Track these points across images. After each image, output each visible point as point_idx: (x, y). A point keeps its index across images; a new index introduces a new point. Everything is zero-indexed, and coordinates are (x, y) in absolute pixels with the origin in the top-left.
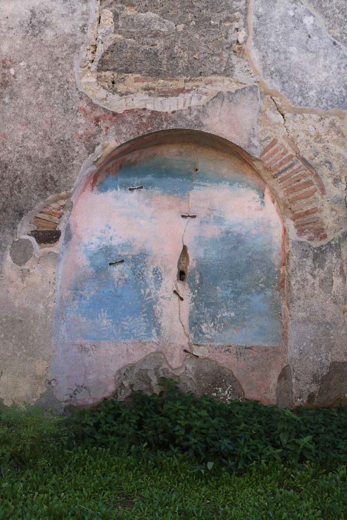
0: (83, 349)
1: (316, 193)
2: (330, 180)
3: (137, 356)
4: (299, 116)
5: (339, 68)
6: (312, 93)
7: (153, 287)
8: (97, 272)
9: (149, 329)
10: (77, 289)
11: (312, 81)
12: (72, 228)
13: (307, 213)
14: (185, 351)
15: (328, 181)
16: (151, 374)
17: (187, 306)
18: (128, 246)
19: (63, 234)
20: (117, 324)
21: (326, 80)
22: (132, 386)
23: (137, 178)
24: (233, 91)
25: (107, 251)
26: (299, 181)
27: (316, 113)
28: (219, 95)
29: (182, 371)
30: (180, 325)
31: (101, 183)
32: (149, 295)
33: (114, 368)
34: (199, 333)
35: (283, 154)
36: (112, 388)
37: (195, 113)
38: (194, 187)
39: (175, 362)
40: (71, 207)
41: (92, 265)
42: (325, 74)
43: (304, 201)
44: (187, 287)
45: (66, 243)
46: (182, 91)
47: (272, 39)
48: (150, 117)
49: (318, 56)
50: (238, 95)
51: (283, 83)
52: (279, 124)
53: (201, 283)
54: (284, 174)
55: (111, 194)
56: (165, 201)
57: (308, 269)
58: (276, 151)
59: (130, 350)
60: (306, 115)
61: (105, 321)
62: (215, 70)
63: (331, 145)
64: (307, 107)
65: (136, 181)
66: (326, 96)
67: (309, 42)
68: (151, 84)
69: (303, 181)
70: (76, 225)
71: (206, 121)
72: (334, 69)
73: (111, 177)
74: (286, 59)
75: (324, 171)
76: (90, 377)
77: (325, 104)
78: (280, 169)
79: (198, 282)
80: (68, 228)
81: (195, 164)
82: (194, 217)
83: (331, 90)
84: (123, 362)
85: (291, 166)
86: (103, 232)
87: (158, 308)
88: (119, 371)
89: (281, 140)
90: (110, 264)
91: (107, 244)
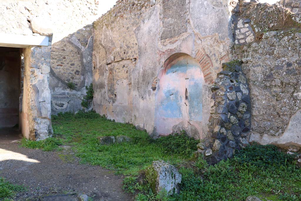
0: (164, 119)
1: (210, 67)
2: (215, 61)
3: (177, 123)
4: (205, 39)
5: (215, 17)
6: (208, 30)
7: (180, 102)
8: (167, 98)
9: (180, 115)
10: (162, 103)
11: (207, 25)
12: (160, 86)
13: (208, 74)
14: (188, 122)
15: (214, 61)
16: (181, 128)
17: (188, 107)
18: (174, 89)
19: (157, 88)
20: (172, 113)
21: (211, 23)
22: (177, 132)
23: (175, 69)
24: (186, 37)
25: (169, 91)
26: (206, 63)
27: (210, 37)
28: (183, 40)
29: (188, 128)
30: (186, 114)
31: (167, 72)
32: (179, 104)
33: (172, 126)
34: (191, 116)
35: (201, 55)
36: (171, 132)
37: (179, 47)
38: (188, 69)
39: (186, 125)
40: (159, 80)
41: (166, 96)
42: (211, 21)
43: (207, 70)
44: (188, 102)
45: (158, 90)
46: (176, 41)
47: (196, 15)
48: (170, 51)
49: (209, 15)
50: (188, 38)
51: (199, 29)
52: (200, 44)
53: (191, 100)
54: (202, 62)
55: (169, 74)
56: (182, 75)
57: (207, 95)
58: (199, 54)
59: (176, 121)
60: (207, 39)
61: (169, 112)
62: (183, 31)
63: (215, 47)
64: (206, 36)
65: (175, 70)
66: (212, 29)
67: (206, 11)
68: (171, 41)
69: (207, 63)
70: (161, 85)
71: (181, 49)
72: (213, 18)
73: (169, 69)
74: (200, 20)
75: (213, 58)
76: (166, 128)
77: (211, 33)
78: (201, 60)
79: (190, 100)
80: (158, 86)
81: (187, 61)
82: (188, 79)
83: (213, 27)
84: (174, 124)
85: (203, 58)
86: (168, 86)
87: (181, 108)
88: (173, 127)
89: (201, 50)
90: (170, 95)
91: (169, 89)
